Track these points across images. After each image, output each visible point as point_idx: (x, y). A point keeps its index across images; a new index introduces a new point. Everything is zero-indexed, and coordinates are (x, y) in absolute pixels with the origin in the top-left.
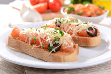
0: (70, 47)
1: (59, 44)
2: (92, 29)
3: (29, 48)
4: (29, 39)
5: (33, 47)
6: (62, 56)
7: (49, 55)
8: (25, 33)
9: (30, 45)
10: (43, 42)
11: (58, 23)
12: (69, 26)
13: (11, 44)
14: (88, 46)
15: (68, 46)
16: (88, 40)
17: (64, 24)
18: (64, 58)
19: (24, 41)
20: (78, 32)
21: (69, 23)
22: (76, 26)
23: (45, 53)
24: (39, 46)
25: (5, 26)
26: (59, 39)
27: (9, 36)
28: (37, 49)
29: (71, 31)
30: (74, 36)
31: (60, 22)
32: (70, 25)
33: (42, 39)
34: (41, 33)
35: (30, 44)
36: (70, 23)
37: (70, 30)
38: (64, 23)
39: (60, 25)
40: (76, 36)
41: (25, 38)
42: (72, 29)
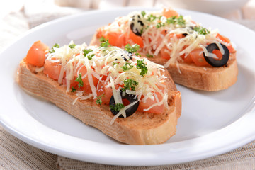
0: (159, 104)
1: (135, 98)
2: (218, 49)
3: (66, 98)
4: (67, 77)
5: (76, 99)
6: (140, 131)
7: (112, 123)
8: (57, 61)
9: (68, 93)
10: (100, 88)
11: (137, 25)
12: (162, 36)
13: (25, 83)
14: (205, 89)
15: (155, 102)
16: (205, 77)
17: (151, 30)
18: (145, 135)
19: (57, 80)
20: (184, 55)
21: (162, 29)
22: (179, 37)
23: (102, 115)
24: (90, 95)
25: (12, 14)
26: (136, 84)
27: (21, 64)
28: (86, 103)
29: (166, 51)
30: (173, 64)
31: (142, 24)
32: (165, 32)
33: (96, 81)
34: (94, 65)
35: (68, 90)
36: (166, 28)
37: (165, 47)
38: (151, 26)
39: (142, 31)
40: (178, 65)
41: (56, 72)
42: (168, 45)
